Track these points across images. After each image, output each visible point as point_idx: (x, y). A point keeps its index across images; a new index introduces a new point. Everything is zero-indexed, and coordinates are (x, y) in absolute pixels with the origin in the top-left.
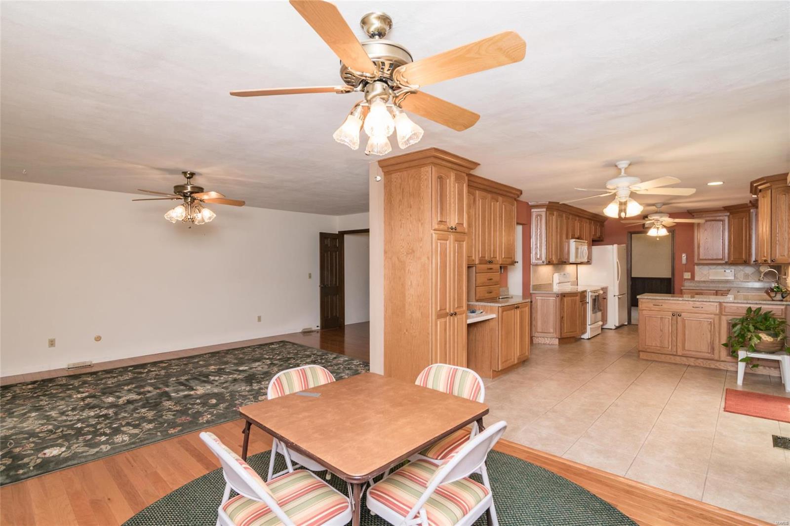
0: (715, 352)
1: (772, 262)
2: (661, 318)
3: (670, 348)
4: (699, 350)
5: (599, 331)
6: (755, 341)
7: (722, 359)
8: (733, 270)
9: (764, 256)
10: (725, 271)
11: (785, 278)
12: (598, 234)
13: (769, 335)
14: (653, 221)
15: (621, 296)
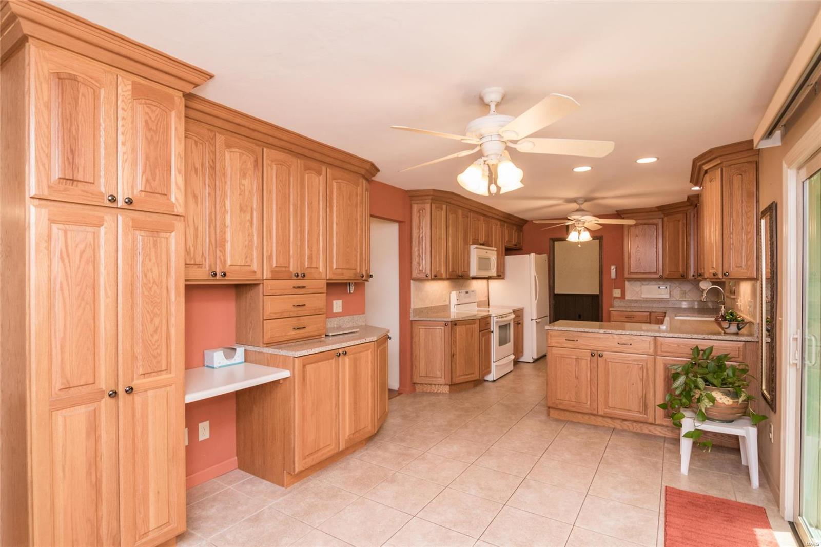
0: (648, 411)
1: (724, 277)
2: (576, 359)
3: (589, 403)
4: (627, 408)
5: (511, 368)
6: (706, 404)
7: (658, 422)
8: (668, 287)
9: (713, 268)
10: (659, 288)
11: (734, 299)
12: (515, 241)
13: (727, 394)
14: (573, 222)
15: (540, 320)
